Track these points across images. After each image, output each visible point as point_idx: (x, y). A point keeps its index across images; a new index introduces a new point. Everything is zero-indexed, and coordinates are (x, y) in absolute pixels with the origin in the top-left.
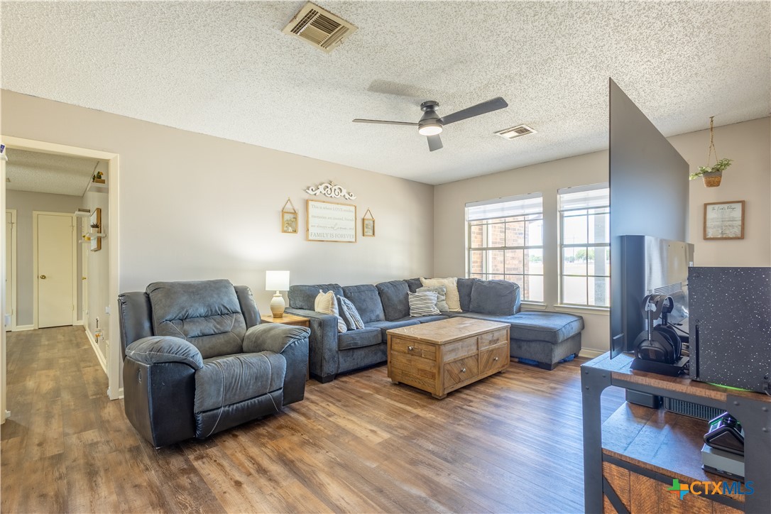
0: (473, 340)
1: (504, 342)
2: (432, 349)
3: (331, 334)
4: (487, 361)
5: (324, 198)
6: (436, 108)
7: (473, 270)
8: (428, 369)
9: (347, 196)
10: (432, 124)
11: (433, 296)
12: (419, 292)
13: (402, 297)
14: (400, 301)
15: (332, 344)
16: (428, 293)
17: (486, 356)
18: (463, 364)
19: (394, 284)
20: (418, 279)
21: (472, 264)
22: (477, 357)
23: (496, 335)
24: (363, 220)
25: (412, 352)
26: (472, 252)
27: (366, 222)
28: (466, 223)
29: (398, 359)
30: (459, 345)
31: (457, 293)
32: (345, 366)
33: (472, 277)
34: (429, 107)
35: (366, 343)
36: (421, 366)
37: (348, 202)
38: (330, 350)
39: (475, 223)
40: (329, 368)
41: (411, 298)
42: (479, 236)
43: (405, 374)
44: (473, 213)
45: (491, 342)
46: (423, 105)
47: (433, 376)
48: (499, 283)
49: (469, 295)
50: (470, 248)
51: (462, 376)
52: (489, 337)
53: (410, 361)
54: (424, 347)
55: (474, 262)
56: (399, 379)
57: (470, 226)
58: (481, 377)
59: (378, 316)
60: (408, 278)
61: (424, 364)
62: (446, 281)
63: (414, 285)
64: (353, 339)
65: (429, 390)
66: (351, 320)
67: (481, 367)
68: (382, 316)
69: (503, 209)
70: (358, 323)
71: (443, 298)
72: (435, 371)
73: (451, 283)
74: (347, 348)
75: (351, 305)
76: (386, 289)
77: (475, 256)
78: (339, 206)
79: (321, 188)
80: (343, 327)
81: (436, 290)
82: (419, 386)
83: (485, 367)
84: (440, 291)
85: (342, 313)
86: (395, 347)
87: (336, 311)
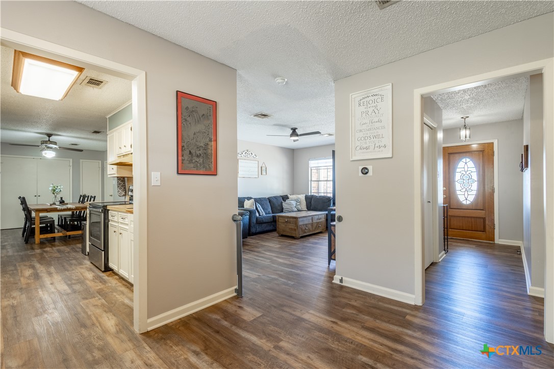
0: (311, 218)
1: (323, 220)
2: (295, 220)
3: (253, 216)
4: (316, 226)
5: (245, 158)
6: (296, 130)
7: (312, 192)
8: (293, 227)
9: (255, 156)
10: (295, 136)
11: (294, 203)
12: (287, 201)
13: (279, 203)
14: (279, 205)
15: (254, 220)
16: (291, 202)
17: (315, 225)
18: (306, 226)
19: (276, 197)
20: (287, 195)
21: (312, 189)
22: (312, 224)
23: (320, 216)
24: (262, 167)
25: (287, 222)
26: (312, 182)
27: (263, 168)
28: (310, 168)
29: (281, 226)
30: (305, 219)
31: (305, 202)
32: (259, 230)
33: (312, 194)
34: (294, 130)
35: (267, 221)
36: (290, 227)
37: (255, 159)
38: (253, 223)
39: (314, 168)
40: (253, 230)
41: (284, 204)
42: (317, 174)
43: (284, 231)
44: (313, 164)
45: (318, 219)
46: (292, 129)
47: (295, 230)
48: (324, 197)
49: (311, 203)
50: (311, 180)
51: (306, 231)
52: (317, 217)
53: (286, 226)
54: (291, 219)
55: (313, 187)
56: (282, 233)
57: (311, 170)
58: (313, 233)
59: (269, 212)
60: (282, 195)
61: (292, 226)
62: (299, 196)
63: (285, 198)
64: (262, 219)
65: (294, 235)
66: (260, 211)
67: (314, 228)
68: (271, 212)
69: (326, 163)
70: (263, 213)
71: (299, 204)
72: (296, 228)
73: (302, 197)
74: (260, 222)
75: (260, 206)
76: (272, 200)
77: (314, 184)
78: (252, 161)
79: (244, 153)
80: (257, 215)
81: (295, 200)
82: (290, 235)
83: (315, 228)
84: (297, 201)
85: (257, 209)
86: (280, 221)
87: (255, 207)
